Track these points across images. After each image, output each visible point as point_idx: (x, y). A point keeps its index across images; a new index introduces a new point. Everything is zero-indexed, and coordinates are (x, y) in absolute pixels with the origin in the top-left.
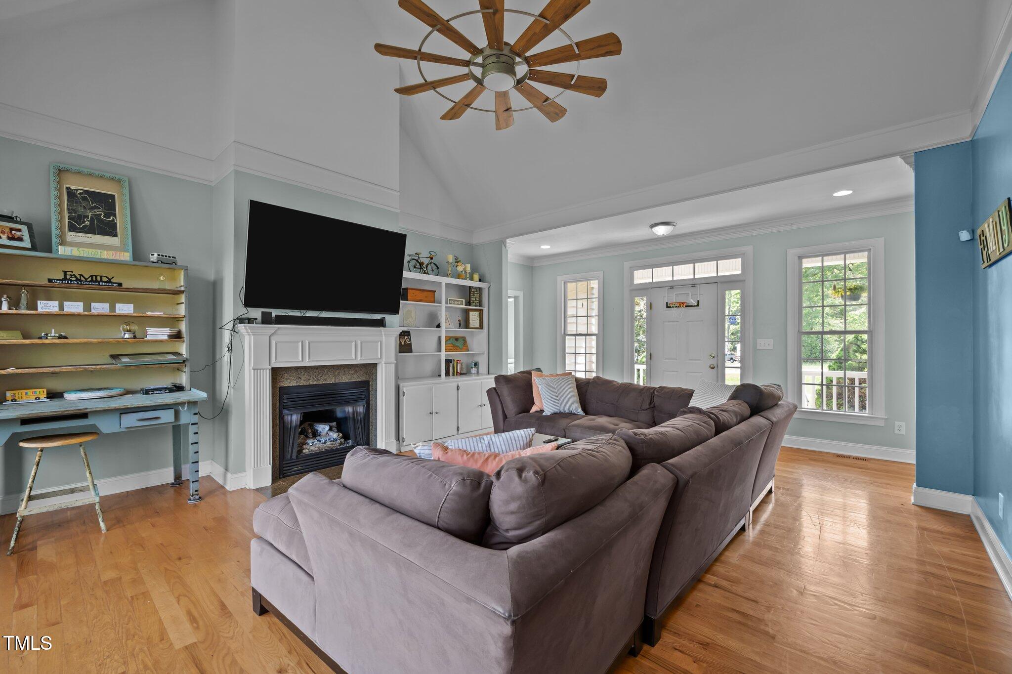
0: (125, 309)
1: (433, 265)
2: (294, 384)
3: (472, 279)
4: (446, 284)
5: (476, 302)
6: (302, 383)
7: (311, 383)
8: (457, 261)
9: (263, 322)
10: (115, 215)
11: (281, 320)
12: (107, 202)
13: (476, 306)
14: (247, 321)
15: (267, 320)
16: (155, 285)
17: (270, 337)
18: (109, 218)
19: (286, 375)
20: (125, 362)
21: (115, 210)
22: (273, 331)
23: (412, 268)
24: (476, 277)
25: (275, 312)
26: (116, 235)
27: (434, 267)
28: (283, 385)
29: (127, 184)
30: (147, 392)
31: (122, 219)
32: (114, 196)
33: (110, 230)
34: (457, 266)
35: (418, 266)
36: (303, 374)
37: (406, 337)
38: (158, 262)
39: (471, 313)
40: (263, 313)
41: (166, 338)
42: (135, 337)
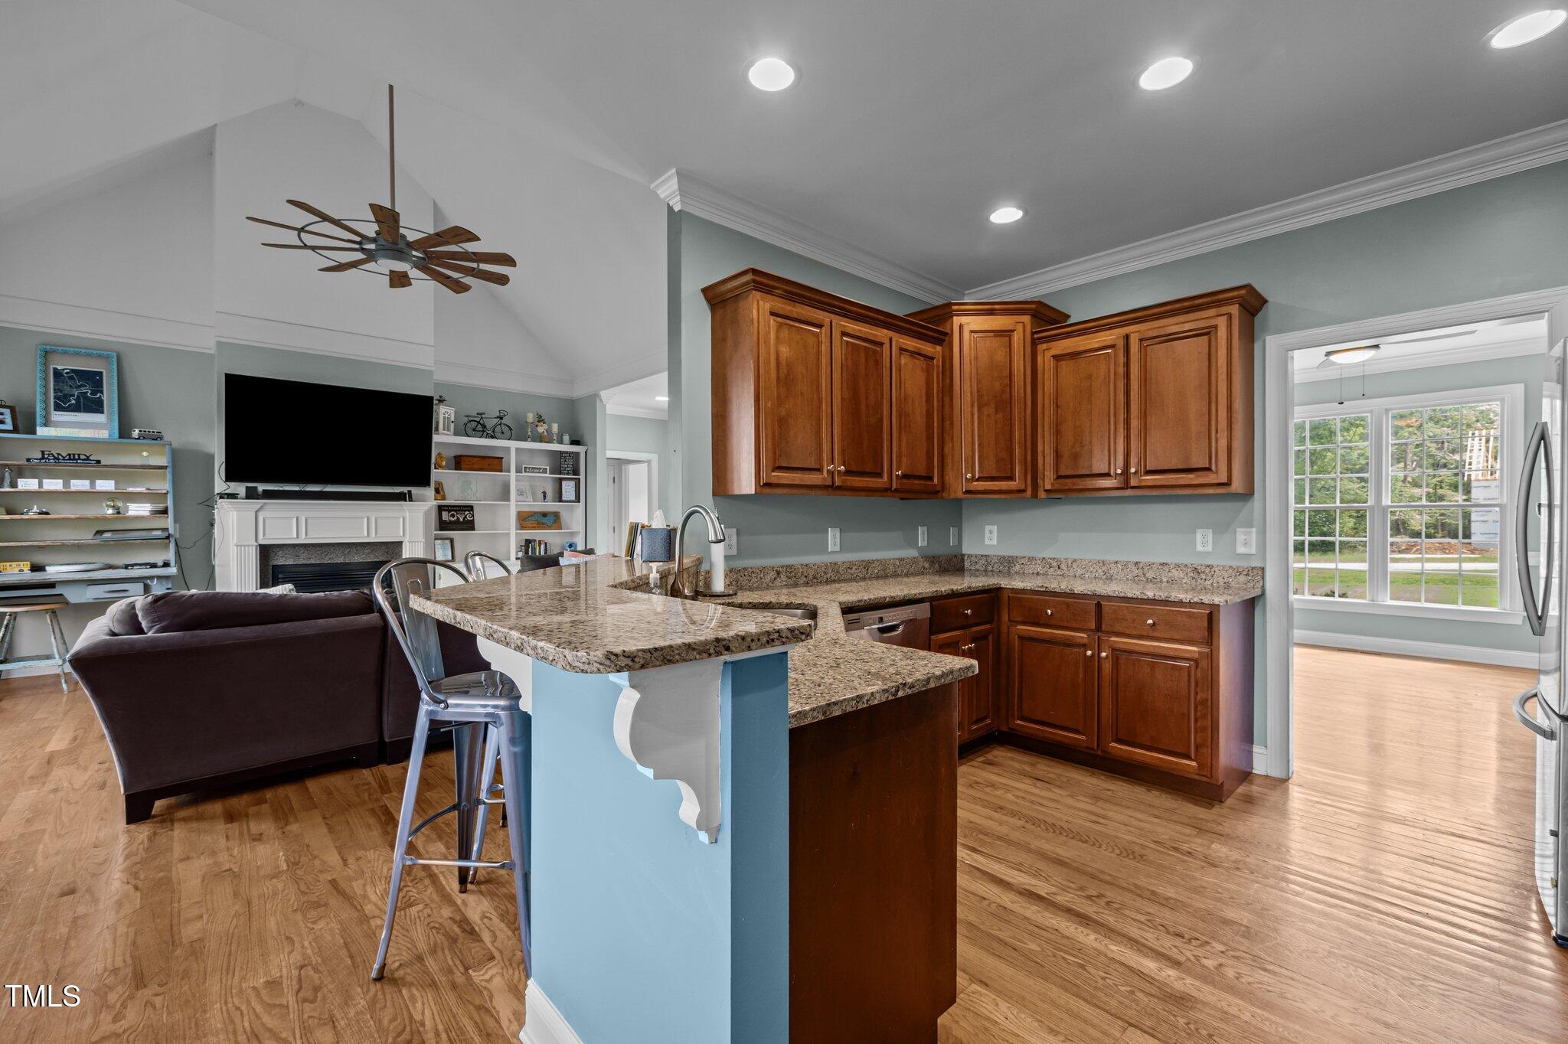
0: (106, 485)
1: (503, 426)
2: (291, 562)
3: (561, 442)
4: (517, 449)
5: (568, 469)
6: (301, 561)
7: (313, 562)
8: (540, 420)
9: (248, 497)
10: (102, 392)
11: (268, 495)
12: (94, 380)
13: (568, 474)
14: (226, 496)
15: (251, 494)
16: (137, 461)
17: (256, 512)
18: (96, 395)
19: (281, 552)
20: (106, 538)
21: (102, 387)
22: (258, 507)
23: (469, 431)
24: (566, 438)
25: (261, 487)
26: (102, 412)
27: (505, 429)
28: (276, 563)
29: (115, 360)
30: (126, 567)
31: (109, 395)
32: (101, 373)
33: (96, 407)
34: (537, 426)
35: (479, 428)
36: (302, 552)
37: (466, 513)
38: (139, 439)
39: (564, 483)
40: (247, 487)
41: (147, 514)
42: (119, 513)
